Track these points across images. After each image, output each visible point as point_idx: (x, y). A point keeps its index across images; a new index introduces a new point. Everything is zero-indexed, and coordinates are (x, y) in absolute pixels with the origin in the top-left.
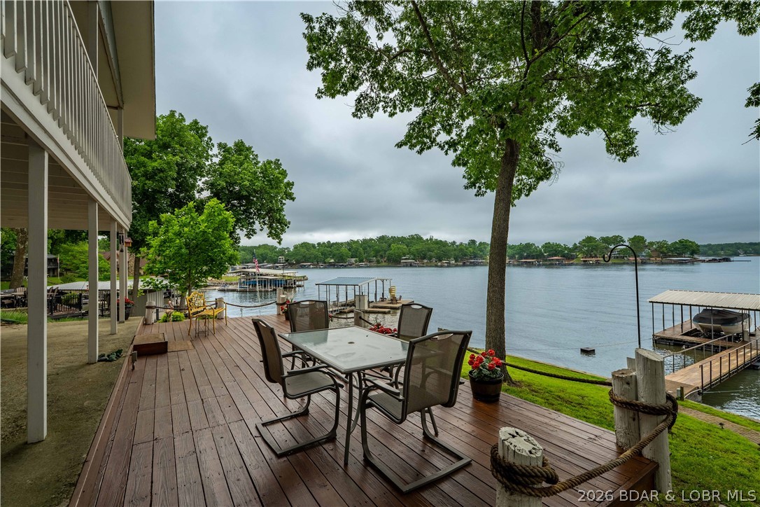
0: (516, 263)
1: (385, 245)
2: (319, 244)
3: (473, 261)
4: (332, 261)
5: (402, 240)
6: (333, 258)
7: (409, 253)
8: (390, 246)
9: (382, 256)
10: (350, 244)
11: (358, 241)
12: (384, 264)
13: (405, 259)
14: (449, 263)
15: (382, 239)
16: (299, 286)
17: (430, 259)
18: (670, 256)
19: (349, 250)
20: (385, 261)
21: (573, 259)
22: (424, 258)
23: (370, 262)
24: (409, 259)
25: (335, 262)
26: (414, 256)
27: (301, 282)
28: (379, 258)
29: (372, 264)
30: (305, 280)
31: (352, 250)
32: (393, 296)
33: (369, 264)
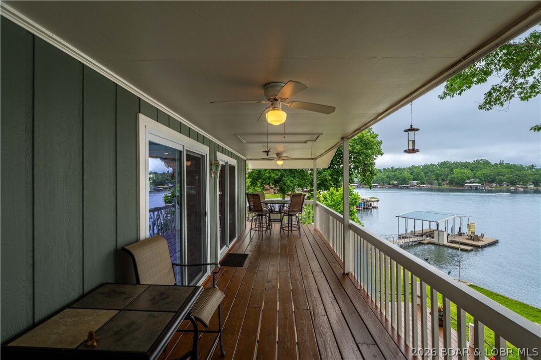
1: (446, 170)
2: (384, 169)
4: (396, 182)
5: (466, 165)
6: (396, 180)
7: (474, 177)
8: (452, 170)
9: (443, 180)
10: (412, 170)
11: (419, 166)
12: (445, 186)
13: (471, 183)
14: (526, 188)
15: (444, 164)
16: (374, 208)
17: (500, 183)
19: (411, 174)
20: (447, 184)
22: (493, 182)
23: (431, 184)
24: (473, 183)
25: (398, 184)
26: (481, 179)
27: (375, 203)
28: (441, 181)
29: (433, 186)
30: (378, 201)
31: (414, 174)
32: (473, 233)
33: (430, 186)
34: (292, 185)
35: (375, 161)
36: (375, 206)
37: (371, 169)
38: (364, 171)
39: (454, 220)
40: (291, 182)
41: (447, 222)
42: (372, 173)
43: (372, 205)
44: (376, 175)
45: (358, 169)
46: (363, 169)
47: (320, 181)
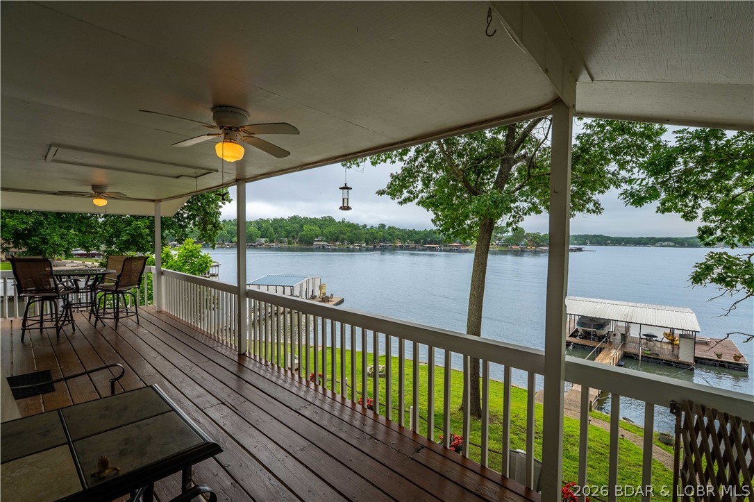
0: (421, 248)
1: (297, 226)
3: (382, 244)
5: (314, 221)
7: (322, 234)
8: (302, 227)
9: (294, 238)
10: (259, 224)
11: (268, 220)
12: (296, 245)
13: (319, 241)
14: (361, 246)
15: (294, 219)
16: (213, 275)
17: (342, 242)
18: (541, 246)
19: (259, 229)
20: (297, 242)
21: (468, 246)
22: (337, 240)
23: (281, 243)
24: (321, 241)
26: (327, 238)
27: (214, 269)
28: (291, 239)
29: (283, 245)
30: (218, 266)
31: (262, 230)
32: (324, 294)
33: (280, 245)
34: (64, 243)
35: (220, 210)
36: (214, 272)
37: (214, 221)
38: (204, 223)
39: (308, 282)
40: (62, 238)
41: (301, 285)
42: (216, 226)
43: (211, 272)
44: (221, 229)
45: (195, 219)
46: (202, 219)
47: (128, 237)
